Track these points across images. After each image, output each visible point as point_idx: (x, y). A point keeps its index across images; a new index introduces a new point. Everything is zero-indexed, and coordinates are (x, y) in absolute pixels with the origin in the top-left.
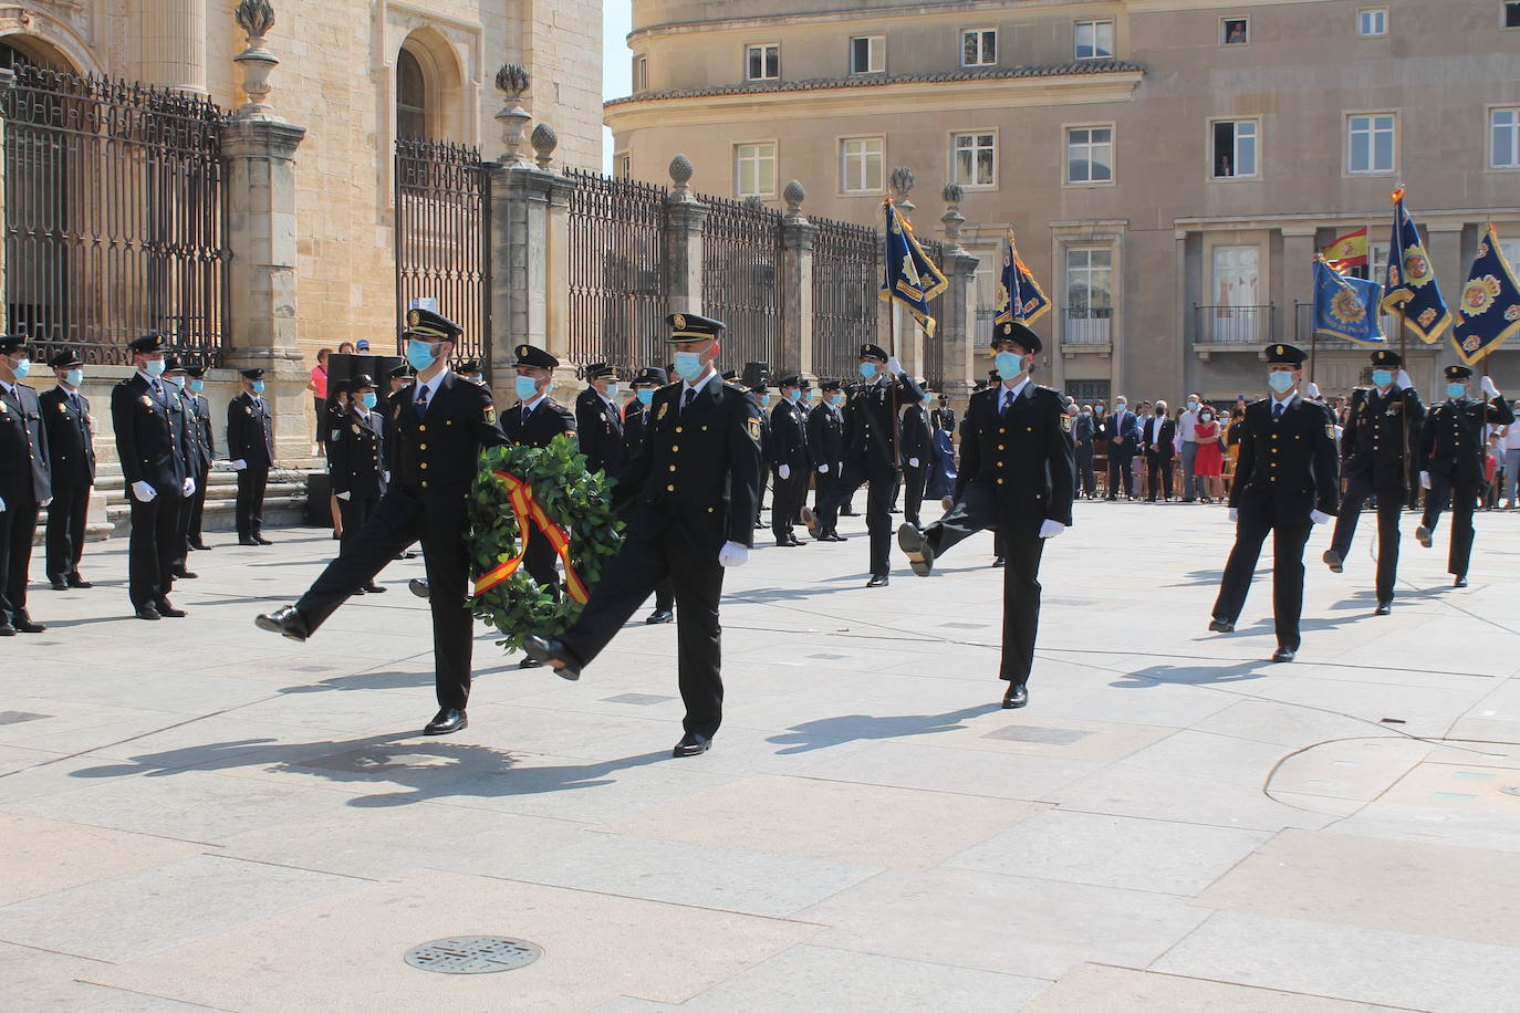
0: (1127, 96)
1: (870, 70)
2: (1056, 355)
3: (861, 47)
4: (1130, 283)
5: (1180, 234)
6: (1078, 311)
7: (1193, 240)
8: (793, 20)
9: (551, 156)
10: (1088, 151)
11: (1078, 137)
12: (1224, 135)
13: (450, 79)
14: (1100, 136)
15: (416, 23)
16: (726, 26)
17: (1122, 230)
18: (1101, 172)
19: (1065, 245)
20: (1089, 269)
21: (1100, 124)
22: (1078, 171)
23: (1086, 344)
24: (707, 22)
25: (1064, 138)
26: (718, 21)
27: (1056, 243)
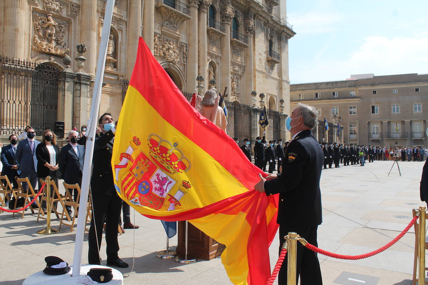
0: (358, 102)
1: (318, 98)
2: (348, 140)
3: (317, 94)
4: (359, 129)
5: (367, 122)
6: (351, 133)
7: (369, 123)
8: (306, 90)
9: (283, 112)
10: (353, 110)
11: (351, 108)
12: (373, 107)
13: (273, 103)
14: (354, 108)
15: (271, 95)
16: (296, 91)
17: (358, 122)
18: (355, 113)
19: (349, 124)
20: (353, 127)
21: (354, 106)
22: (351, 113)
23: (353, 138)
24: (293, 91)
25: (349, 108)
26: (295, 90)
27: (348, 123)
